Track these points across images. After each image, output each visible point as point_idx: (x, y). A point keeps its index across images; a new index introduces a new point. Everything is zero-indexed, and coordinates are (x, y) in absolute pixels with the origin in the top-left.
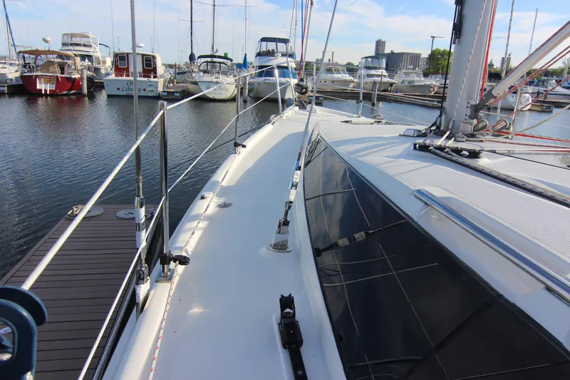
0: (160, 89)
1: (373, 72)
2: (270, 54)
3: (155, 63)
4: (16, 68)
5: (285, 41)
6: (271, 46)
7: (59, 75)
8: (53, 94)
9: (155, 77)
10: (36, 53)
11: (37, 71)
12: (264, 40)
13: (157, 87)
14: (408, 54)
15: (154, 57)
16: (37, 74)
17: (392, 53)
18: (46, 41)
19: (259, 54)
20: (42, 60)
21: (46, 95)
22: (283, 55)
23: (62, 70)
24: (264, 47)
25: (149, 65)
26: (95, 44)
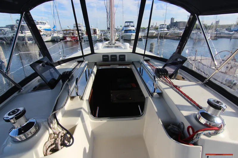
0: (98, 38)
1: (163, 29)
2: (128, 26)
3: (96, 31)
4: (62, 34)
5: (132, 22)
6: (128, 24)
7: (72, 36)
8: (71, 41)
9: (96, 35)
10: (66, 30)
11: (67, 35)
12: (126, 22)
13: (96, 38)
15: (96, 29)
16: (67, 36)
18: (68, 27)
19: (125, 27)
20: (68, 32)
21: (69, 41)
22: (131, 26)
23: (73, 34)
24: (126, 24)
25: (94, 32)
26: (82, 26)
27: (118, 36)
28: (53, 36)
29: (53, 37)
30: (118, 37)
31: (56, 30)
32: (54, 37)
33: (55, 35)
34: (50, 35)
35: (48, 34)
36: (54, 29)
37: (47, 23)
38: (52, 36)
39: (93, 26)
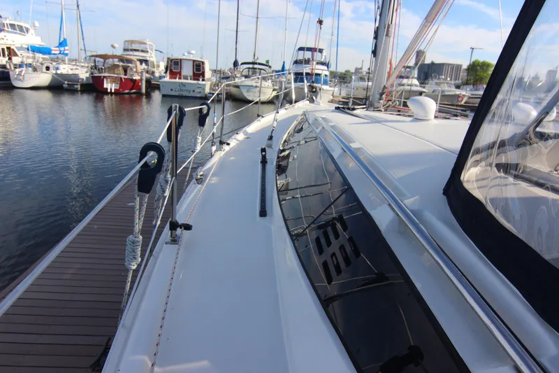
0: (208, 89)
1: (405, 81)
2: (307, 62)
3: (204, 68)
4: (86, 70)
5: (320, 51)
6: (308, 55)
7: (123, 76)
8: (117, 93)
9: (203, 80)
10: (105, 57)
11: (105, 72)
12: (301, 49)
13: (204, 89)
14: (449, 65)
15: (203, 63)
16: (106, 75)
17: (433, 64)
18: (113, 47)
19: (296, 62)
21: (111, 93)
22: (317, 63)
23: (125, 71)
24: (301, 55)
25: (198, 69)
26: (152, 49)
27: (274, 90)
28: (59, 72)
29: (56, 74)
30: (275, 93)
31: (67, 55)
32: (62, 75)
33: (65, 69)
34: (48, 68)
35: (42, 64)
36: (62, 49)
37: (32, 31)
38: (54, 72)
39: (193, 52)
